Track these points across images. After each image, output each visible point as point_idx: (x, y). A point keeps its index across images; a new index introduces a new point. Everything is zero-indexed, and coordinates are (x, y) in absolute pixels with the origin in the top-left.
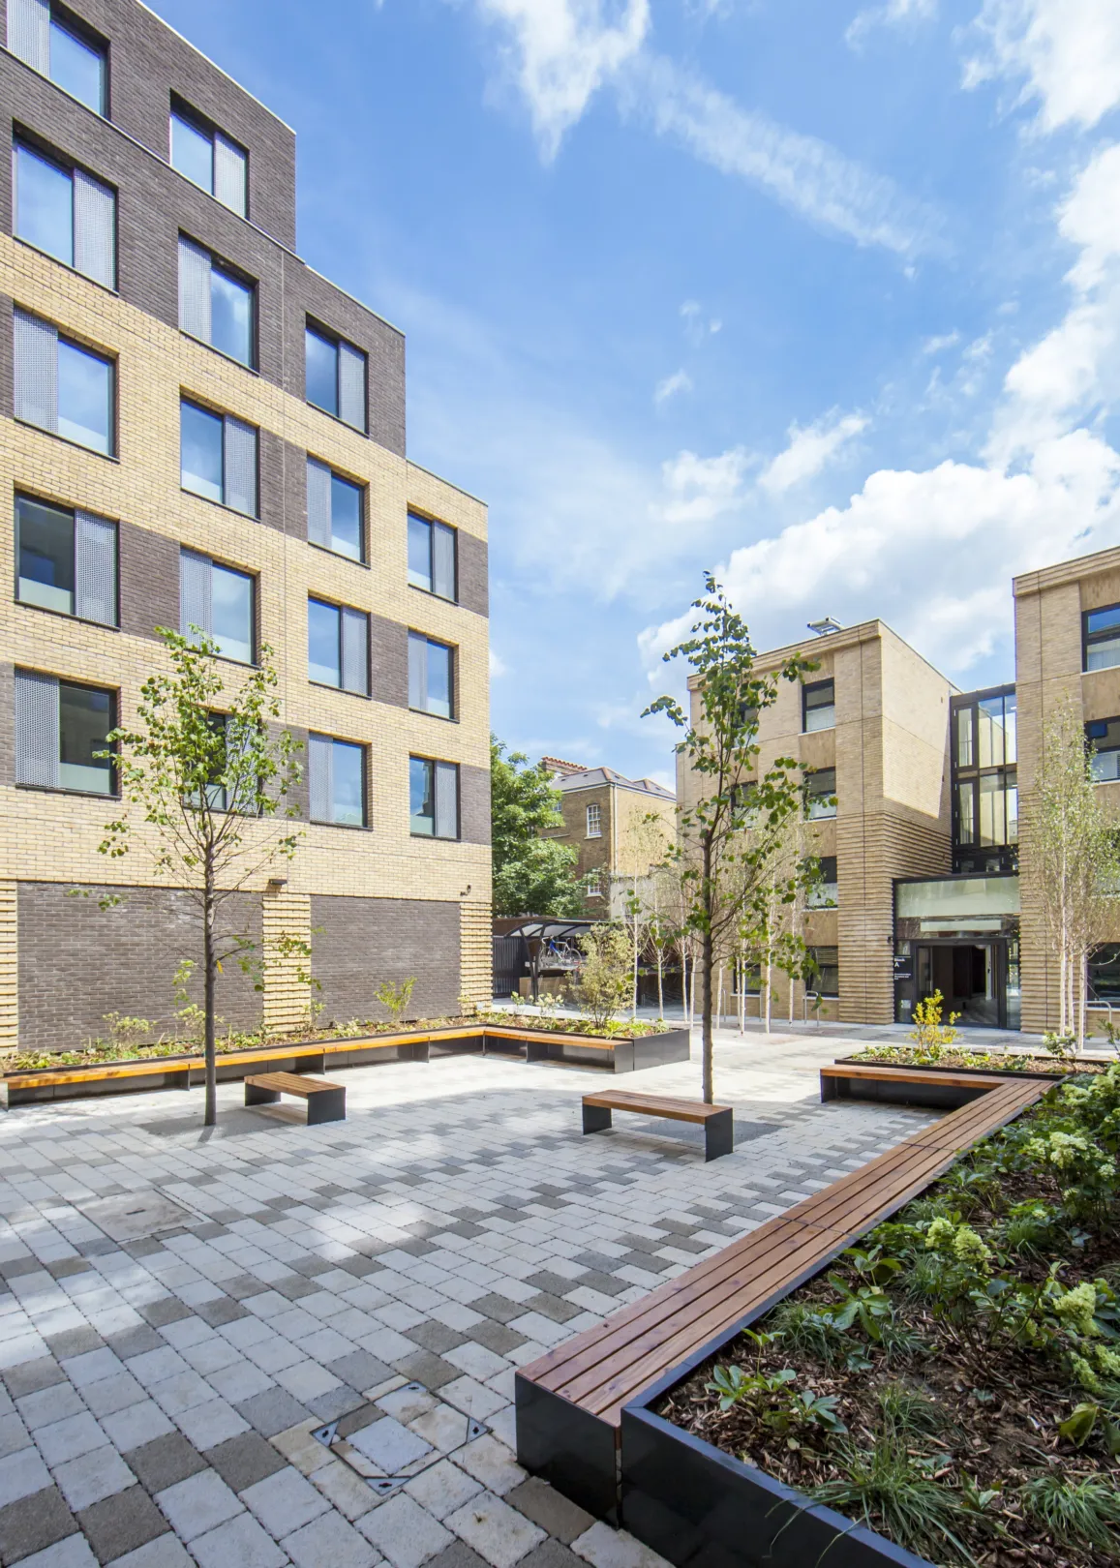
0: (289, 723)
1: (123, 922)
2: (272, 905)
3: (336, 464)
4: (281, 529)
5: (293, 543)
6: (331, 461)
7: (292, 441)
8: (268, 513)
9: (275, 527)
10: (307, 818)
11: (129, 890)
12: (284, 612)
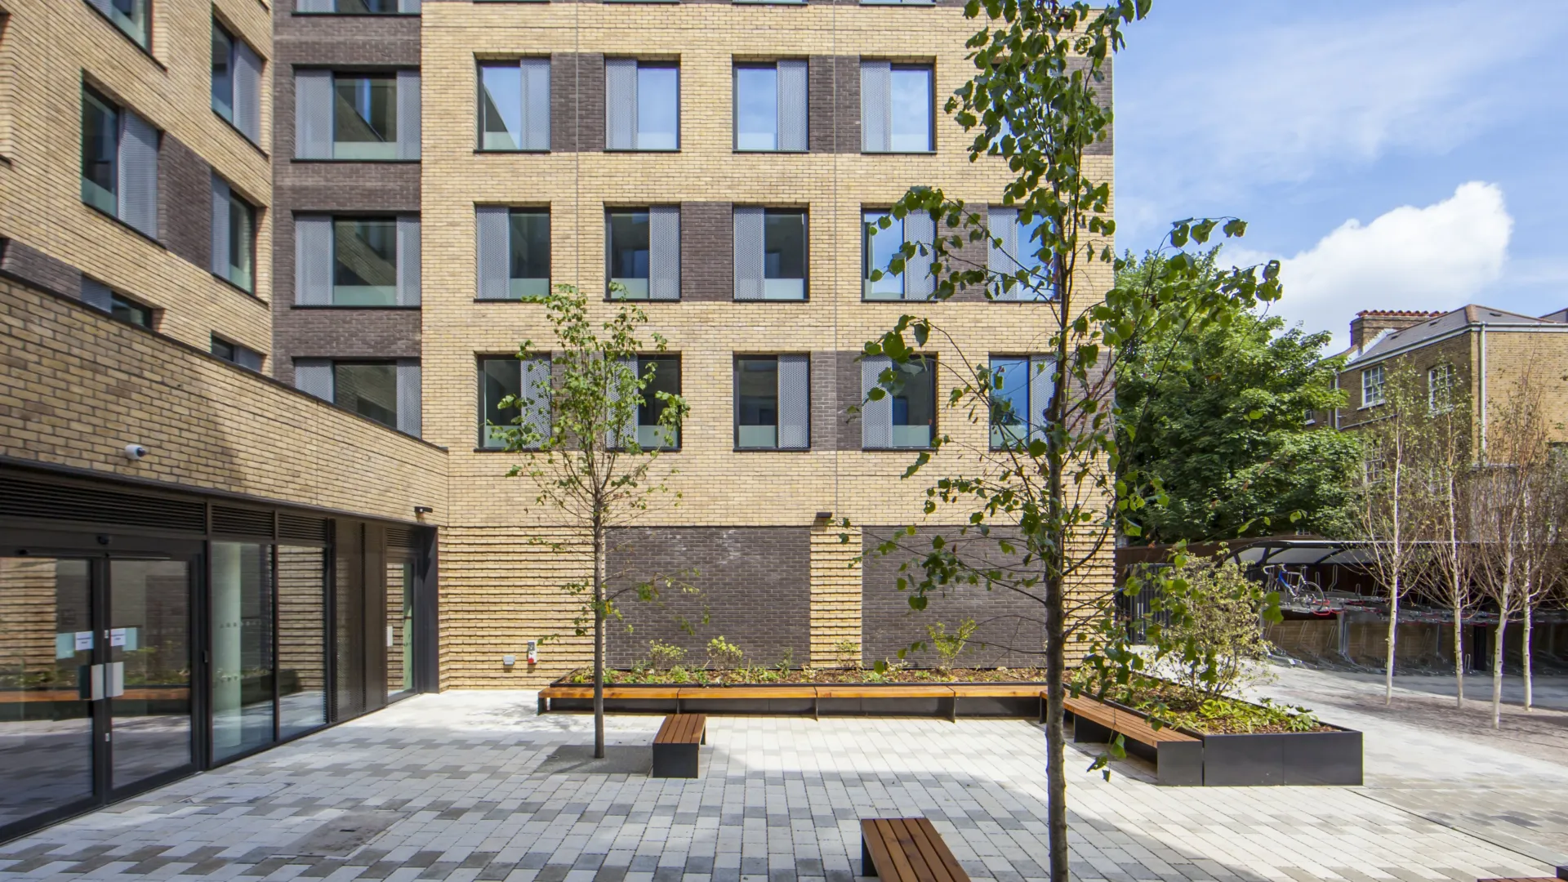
0: (839, 349)
1: (683, 558)
2: (821, 539)
3: (894, 54)
4: (831, 151)
5: (845, 160)
6: (888, 54)
7: (844, 53)
8: (818, 139)
9: (825, 151)
10: (860, 446)
11: (689, 531)
12: (833, 236)
